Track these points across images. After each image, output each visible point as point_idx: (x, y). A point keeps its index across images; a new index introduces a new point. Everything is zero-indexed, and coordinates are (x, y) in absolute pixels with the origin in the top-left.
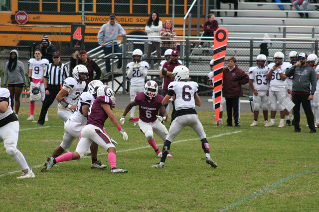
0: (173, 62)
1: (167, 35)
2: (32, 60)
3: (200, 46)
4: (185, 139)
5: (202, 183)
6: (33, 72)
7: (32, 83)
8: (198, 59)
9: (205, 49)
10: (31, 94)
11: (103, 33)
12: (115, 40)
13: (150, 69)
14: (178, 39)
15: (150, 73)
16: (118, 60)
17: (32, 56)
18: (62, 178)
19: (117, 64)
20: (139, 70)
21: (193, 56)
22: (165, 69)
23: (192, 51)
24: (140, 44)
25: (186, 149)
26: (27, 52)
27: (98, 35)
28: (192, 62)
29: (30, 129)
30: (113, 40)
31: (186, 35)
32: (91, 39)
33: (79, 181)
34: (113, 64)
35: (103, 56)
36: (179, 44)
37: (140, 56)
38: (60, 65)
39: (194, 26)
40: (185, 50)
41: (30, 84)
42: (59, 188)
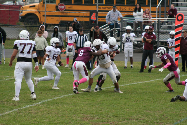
0: (150, 33)
1: (146, 17)
2: (67, 32)
3: (166, 24)
4: (157, 79)
5: (167, 105)
6: (68, 39)
7: (68, 46)
8: (165, 31)
9: (169, 25)
10: (67, 52)
11: (109, 16)
12: (116, 20)
13: (136, 37)
14: (153, 19)
15: (136, 40)
16: (117, 32)
17: (67, 30)
18: (85, 101)
19: (117, 35)
20: (129, 38)
21: (162, 30)
22: (145, 37)
23: (161, 26)
24: (130, 23)
25: (157, 85)
26: (65, 28)
27: (106, 17)
28: (161, 34)
29: (66, 72)
30: (115, 20)
31: (158, 18)
32: (102, 20)
33: (95, 103)
34: (114, 35)
35: (109, 30)
36: (154, 23)
37: (130, 30)
38: (83, 35)
39: (163, 12)
40: (157, 26)
41: (66, 46)
42: (83, 107)
